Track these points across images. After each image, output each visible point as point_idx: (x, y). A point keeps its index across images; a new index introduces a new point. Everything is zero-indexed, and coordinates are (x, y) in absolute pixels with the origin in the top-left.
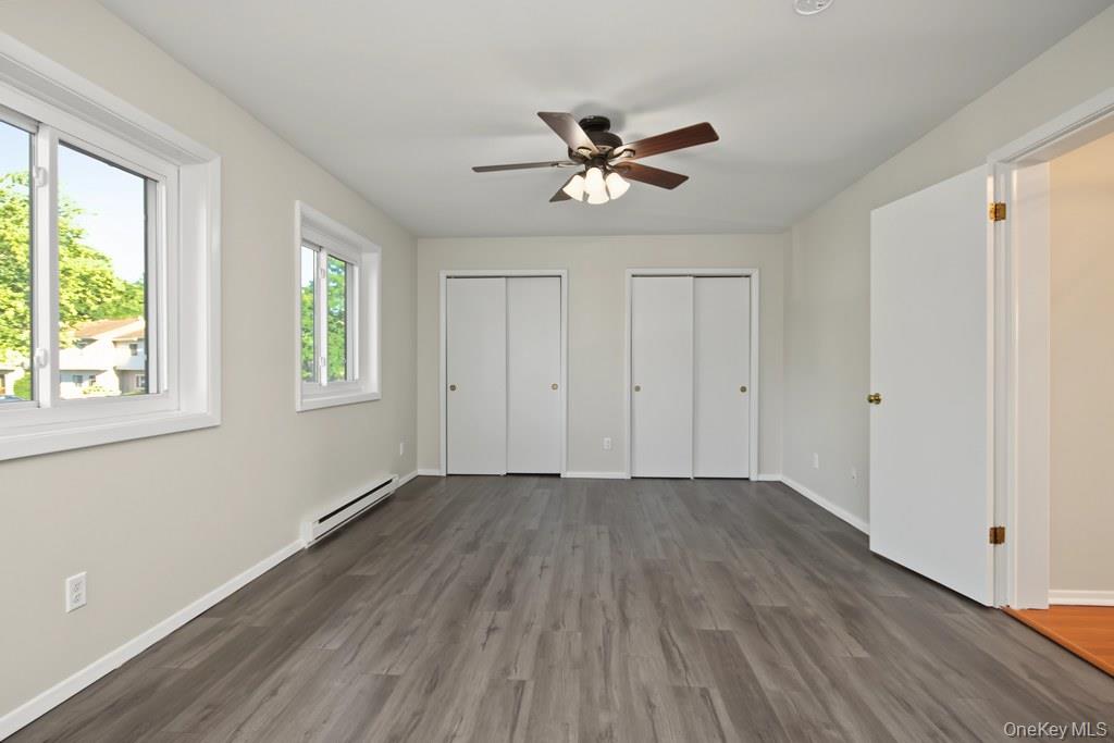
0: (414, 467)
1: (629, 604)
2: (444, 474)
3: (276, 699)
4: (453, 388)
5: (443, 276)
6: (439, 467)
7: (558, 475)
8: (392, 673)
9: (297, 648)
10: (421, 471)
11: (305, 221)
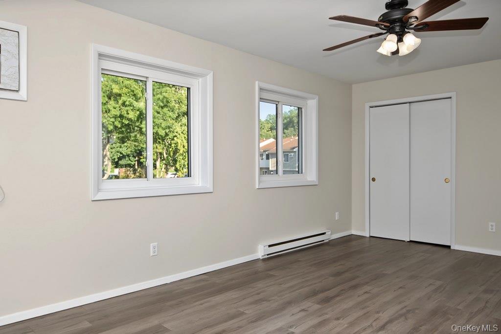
0: (349, 228)
1: (394, 323)
2: (368, 236)
3: (201, 306)
4: (374, 180)
5: (367, 106)
6: (364, 230)
7: (449, 247)
8: (245, 312)
9: (221, 293)
10: (354, 232)
11: (261, 89)
